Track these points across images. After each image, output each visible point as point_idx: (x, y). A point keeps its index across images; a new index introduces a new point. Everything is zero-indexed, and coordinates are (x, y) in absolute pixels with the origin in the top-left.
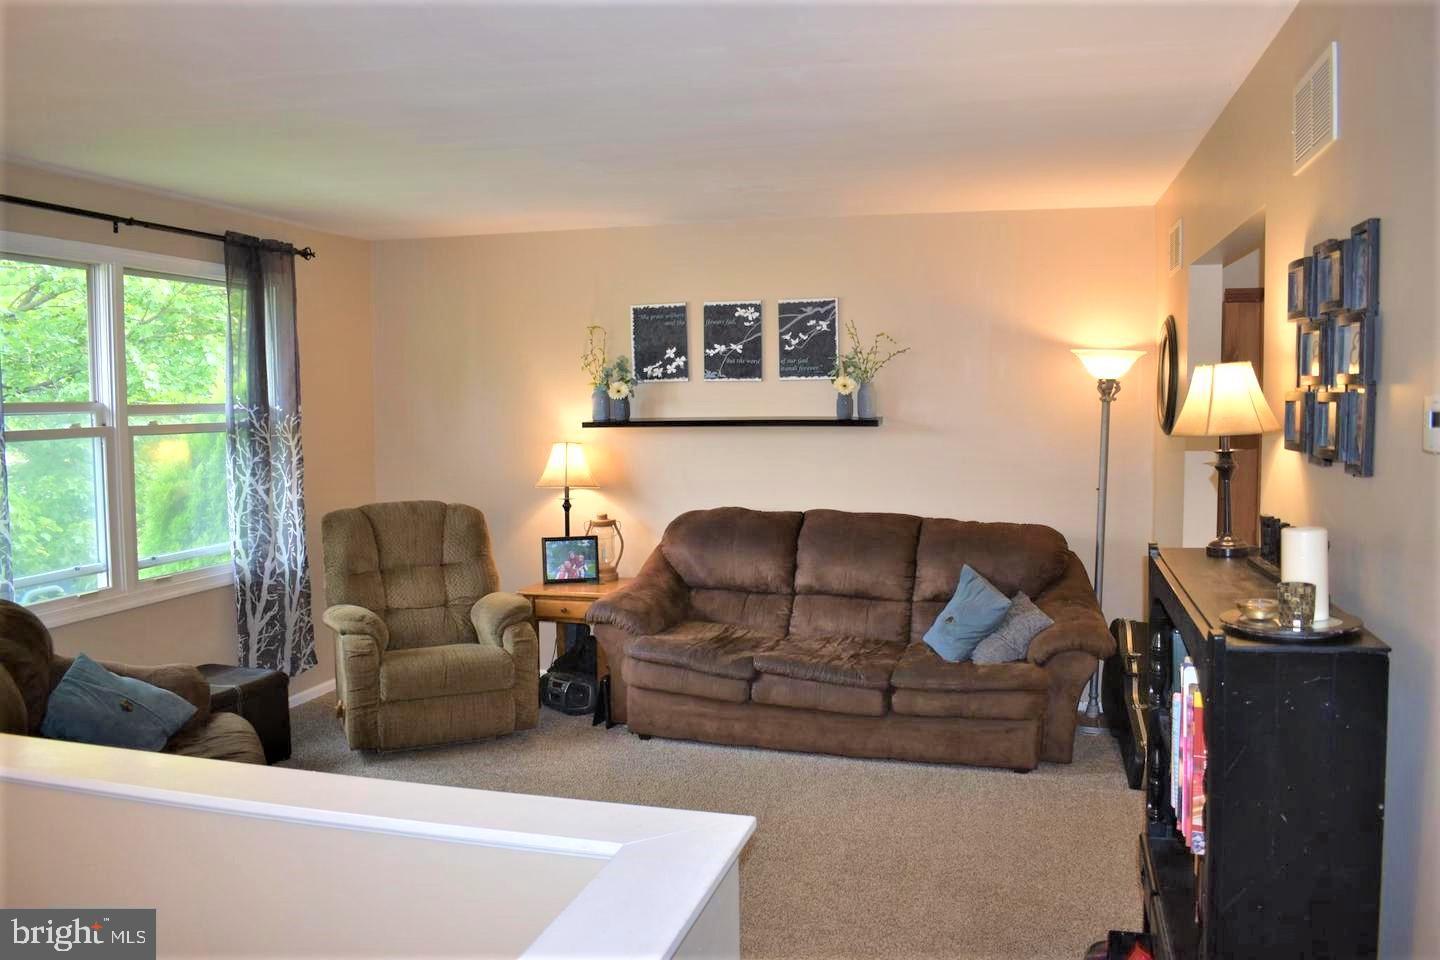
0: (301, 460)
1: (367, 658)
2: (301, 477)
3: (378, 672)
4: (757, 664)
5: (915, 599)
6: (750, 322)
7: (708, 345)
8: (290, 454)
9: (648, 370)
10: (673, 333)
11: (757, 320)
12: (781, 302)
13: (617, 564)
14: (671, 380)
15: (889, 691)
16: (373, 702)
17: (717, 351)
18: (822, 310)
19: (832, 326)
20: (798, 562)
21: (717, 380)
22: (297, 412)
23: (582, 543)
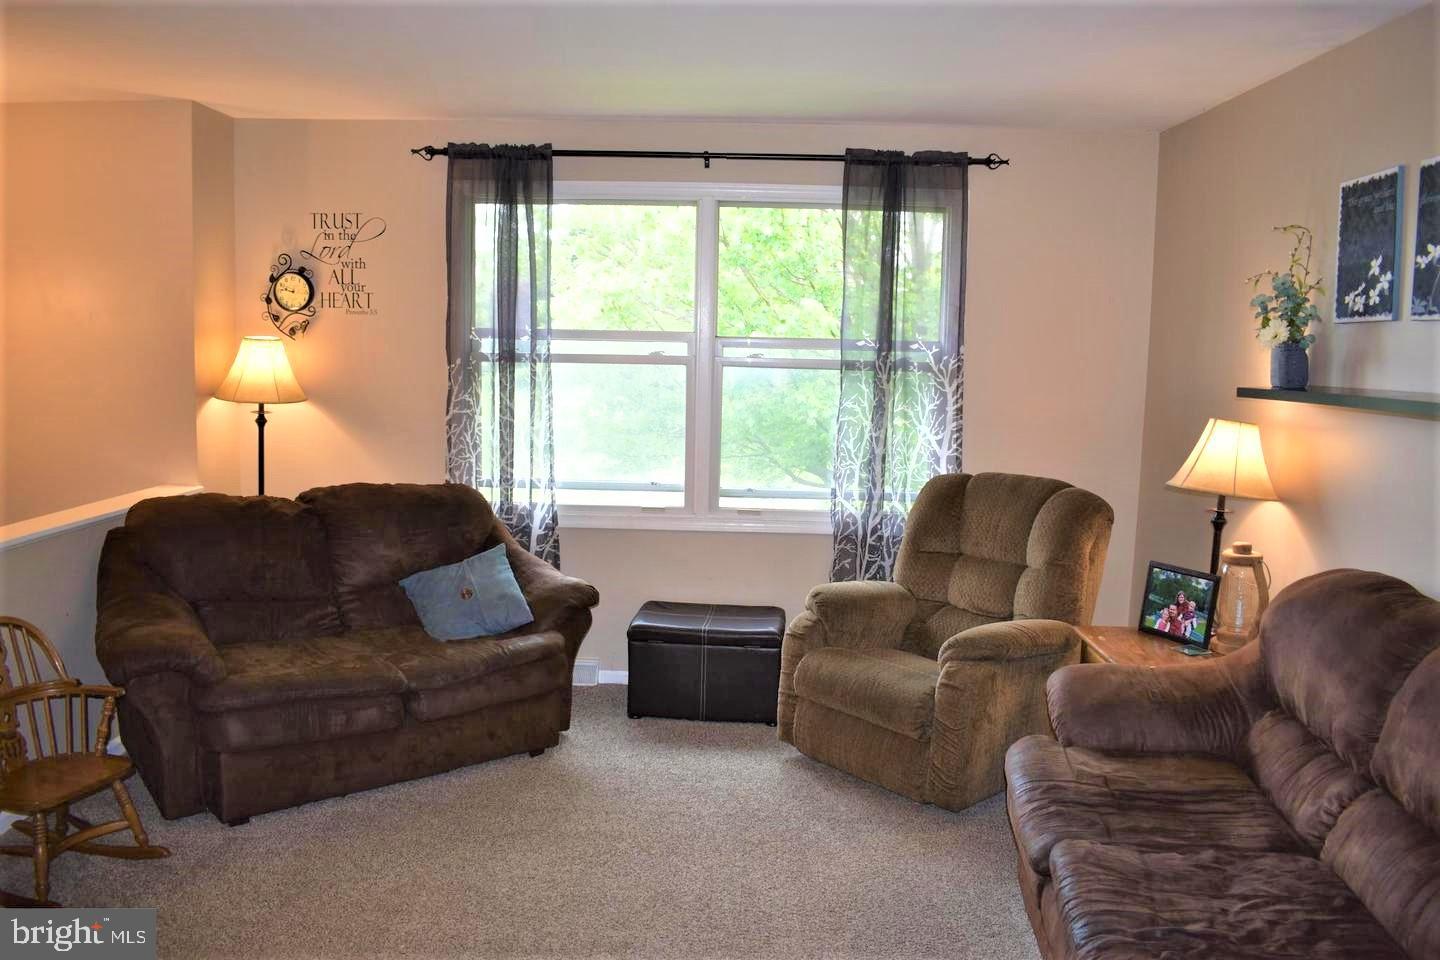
1: (796, 640)
2: (959, 431)
3: (801, 659)
4: (1055, 854)
7: (1420, 247)
8: (944, 403)
9: (1350, 299)
14: (1373, 318)
17: (1430, 258)
21: (1426, 316)
22: (958, 354)
23: (1198, 583)
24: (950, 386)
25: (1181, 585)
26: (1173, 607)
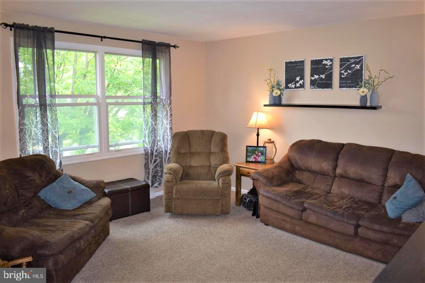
0: (171, 115)
1: (170, 183)
2: (171, 120)
3: (173, 187)
4: (306, 205)
5: (385, 185)
6: (328, 66)
7: (312, 75)
8: (167, 113)
9: (290, 85)
10: (299, 71)
11: (331, 65)
12: (341, 57)
13: (274, 157)
14: (298, 89)
15: (357, 226)
16: (172, 198)
17: (315, 78)
18: (358, 60)
19: (361, 67)
20: (338, 164)
21: (315, 89)
22: (170, 99)
23: (260, 149)
24: (169, 108)
25: (256, 150)
26: (255, 155)
